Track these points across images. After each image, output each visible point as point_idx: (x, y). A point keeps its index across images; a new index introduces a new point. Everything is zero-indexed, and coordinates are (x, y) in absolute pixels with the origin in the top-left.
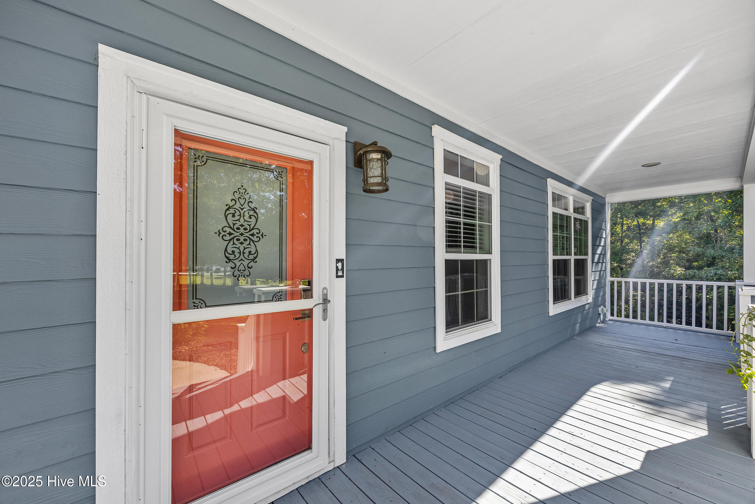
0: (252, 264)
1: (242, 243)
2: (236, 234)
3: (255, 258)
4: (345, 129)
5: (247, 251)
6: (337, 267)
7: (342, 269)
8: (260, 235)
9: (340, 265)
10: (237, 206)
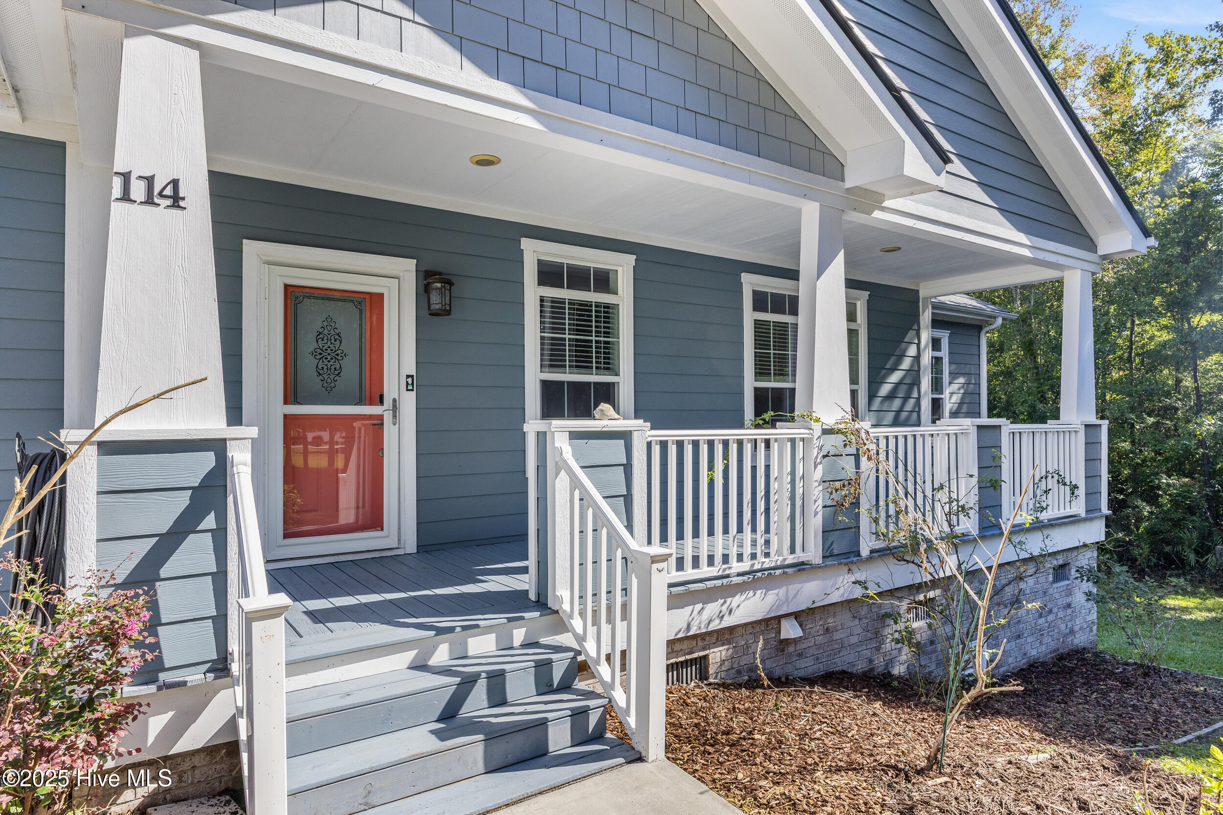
0: (337, 378)
1: (329, 361)
2: (325, 354)
3: (339, 373)
4: (415, 261)
5: (333, 367)
6: (407, 382)
7: (412, 384)
8: (343, 355)
9: (410, 380)
10: (326, 332)
